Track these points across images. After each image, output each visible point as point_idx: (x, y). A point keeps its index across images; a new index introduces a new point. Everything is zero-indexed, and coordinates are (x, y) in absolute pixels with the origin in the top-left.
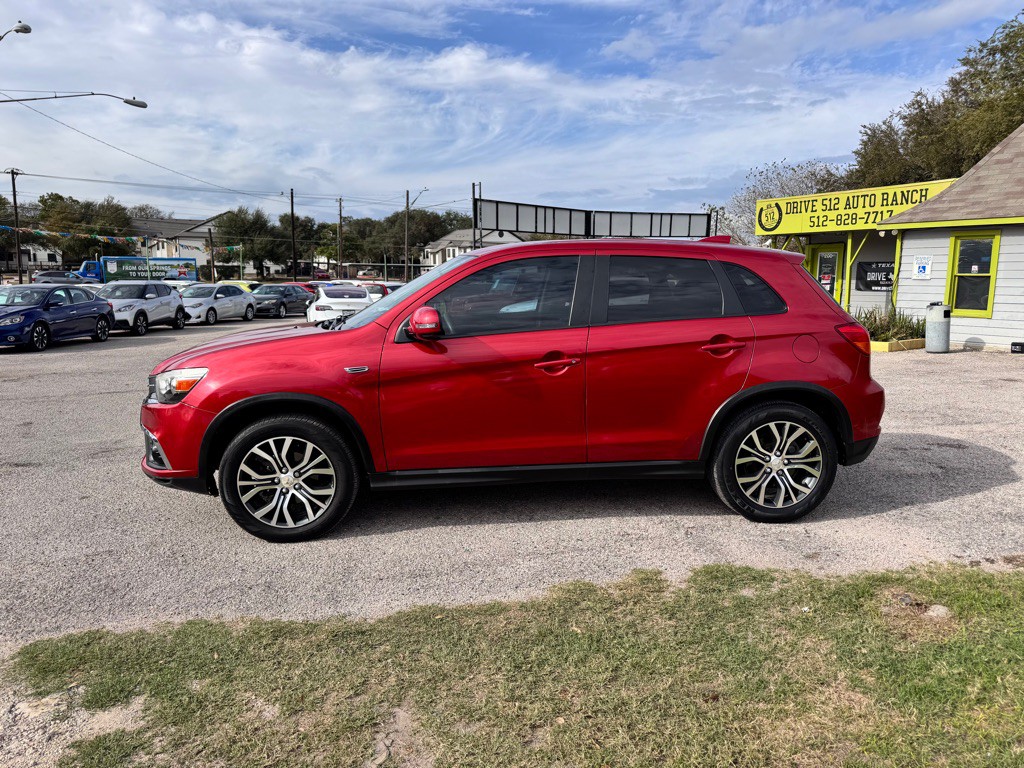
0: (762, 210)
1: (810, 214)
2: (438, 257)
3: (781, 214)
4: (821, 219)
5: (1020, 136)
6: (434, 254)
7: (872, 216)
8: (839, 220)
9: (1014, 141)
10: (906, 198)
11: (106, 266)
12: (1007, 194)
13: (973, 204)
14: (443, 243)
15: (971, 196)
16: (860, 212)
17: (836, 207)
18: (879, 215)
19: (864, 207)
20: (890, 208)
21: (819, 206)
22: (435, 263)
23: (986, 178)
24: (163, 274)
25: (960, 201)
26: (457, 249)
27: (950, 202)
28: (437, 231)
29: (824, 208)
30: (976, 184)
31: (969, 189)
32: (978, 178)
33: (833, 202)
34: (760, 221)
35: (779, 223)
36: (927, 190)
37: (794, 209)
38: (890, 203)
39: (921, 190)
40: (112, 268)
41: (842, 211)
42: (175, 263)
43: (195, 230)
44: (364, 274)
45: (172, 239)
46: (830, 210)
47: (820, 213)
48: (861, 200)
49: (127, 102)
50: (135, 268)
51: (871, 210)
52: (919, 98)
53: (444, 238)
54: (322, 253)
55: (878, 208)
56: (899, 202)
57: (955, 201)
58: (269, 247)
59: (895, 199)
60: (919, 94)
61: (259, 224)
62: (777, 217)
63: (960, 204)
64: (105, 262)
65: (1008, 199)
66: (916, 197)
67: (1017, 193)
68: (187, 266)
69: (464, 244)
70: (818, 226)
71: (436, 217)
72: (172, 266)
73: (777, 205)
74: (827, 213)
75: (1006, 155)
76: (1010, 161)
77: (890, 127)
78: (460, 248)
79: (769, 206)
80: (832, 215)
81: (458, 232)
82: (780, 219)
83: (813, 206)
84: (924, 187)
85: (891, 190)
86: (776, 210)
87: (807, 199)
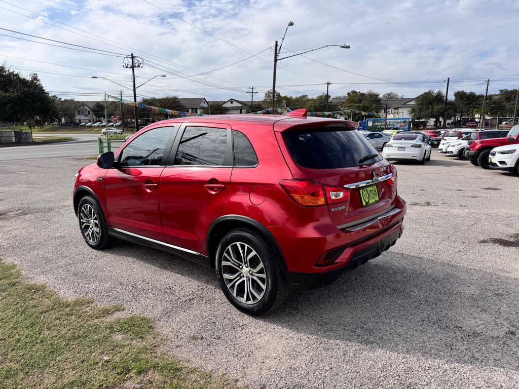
11: (367, 123)
24: (393, 126)
40: (370, 124)
42: (399, 121)
43: (408, 103)
44: (506, 124)
45: (396, 109)
49: (341, 47)
50: (380, 124)
54: (477, 112)
58: (442, 111)
61: (439, 98)
64: (367, 121)
68: (404, 122)
72: (397, 122)
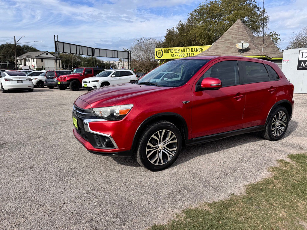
0: (157, 51)
1: (171, 53)
2: (23, 61)
3: (163, 53)
4: (174, 55)
5: (225, 35)
6: (21, 60)
7: (189, 55)
8: (179, 55)
9: (224, 36)
10: (198, 50)
12: (224, 50)
13: (217, 52)
14: (24, 56)
15: (216, 50)
16: (185, 53)
17: (179, 51)
18: (191, 54)
19: (186, 52)
20: (193, 52)
21: (174, 51)
22: (21, 63)
23: (219, 45)
25: (213, 51)
26: (30, 59)
27: (211, 51)
28: (20, 52)
29: (175, 52)
30: (216, 47)
31: (215, 48)
32: (217, 46)
33: (178, 50)
34: (156, 55)
35: (162, 55)
36: (203, 48)
37: (167, 52)
38: (193, 51)
39: (202, 48)
41: (180, 53)
46: (177, 52)
47: (174, 53)
48: (186, 50)
51: (188, 53)
52: (180, 23)
53: (24, 55)
55: (190, 52)
56: (196, 51)
57: (212, 51)
59: (195, 50)
60: (180, 22)
62: (161, 54)
63: (214, 52)
65: (225, 51)
66: (200, 50)
67: (227, 50)
69: (33, 57)
70: (174, 57)
71: (20, 47)
73: (161, 50)
74: (176, 53)
75: (223, 40)
76: (224, 41)
77: (174, 30)
78: (31, 58)
79: (159, 50)
80: (178, 54)
81: (29, 53)
82: (163, 54)
83: (172, 51)
84: (202, 47)
85: (194, 47)
86: (161, 52)
87: (170, 49)
